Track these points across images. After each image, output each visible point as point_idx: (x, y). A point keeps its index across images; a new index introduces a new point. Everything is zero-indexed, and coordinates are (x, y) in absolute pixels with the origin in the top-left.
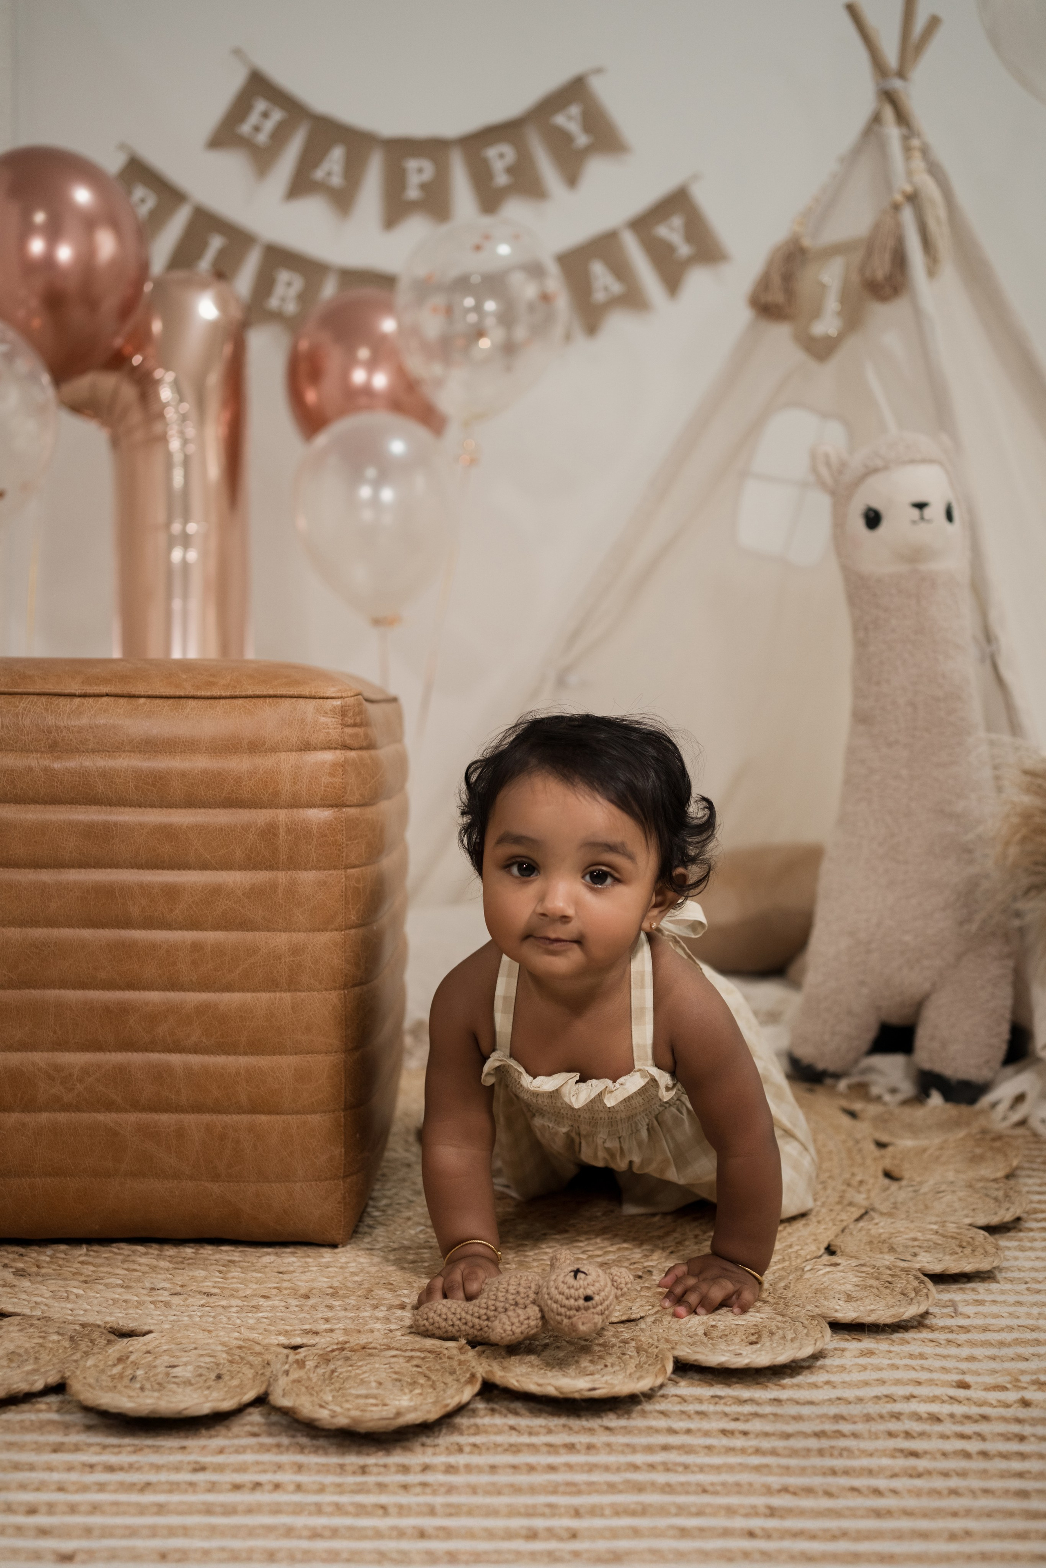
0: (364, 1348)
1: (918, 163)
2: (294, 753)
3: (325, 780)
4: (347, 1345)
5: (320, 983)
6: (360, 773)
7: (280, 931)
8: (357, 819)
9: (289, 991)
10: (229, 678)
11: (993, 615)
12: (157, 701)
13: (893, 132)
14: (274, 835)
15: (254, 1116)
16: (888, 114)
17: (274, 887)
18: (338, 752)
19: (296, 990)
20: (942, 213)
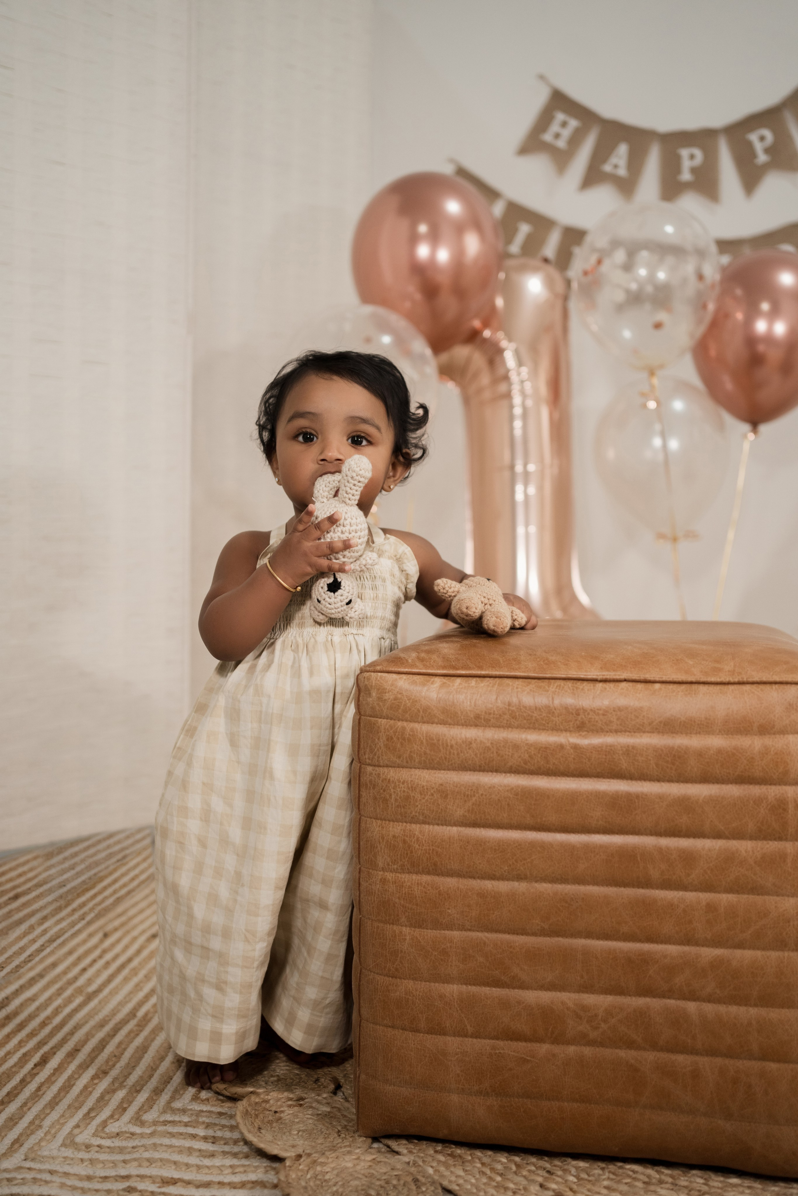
7: (788, 896)
10: (732, 664)
12: (671, 686)
14: (784, 810)
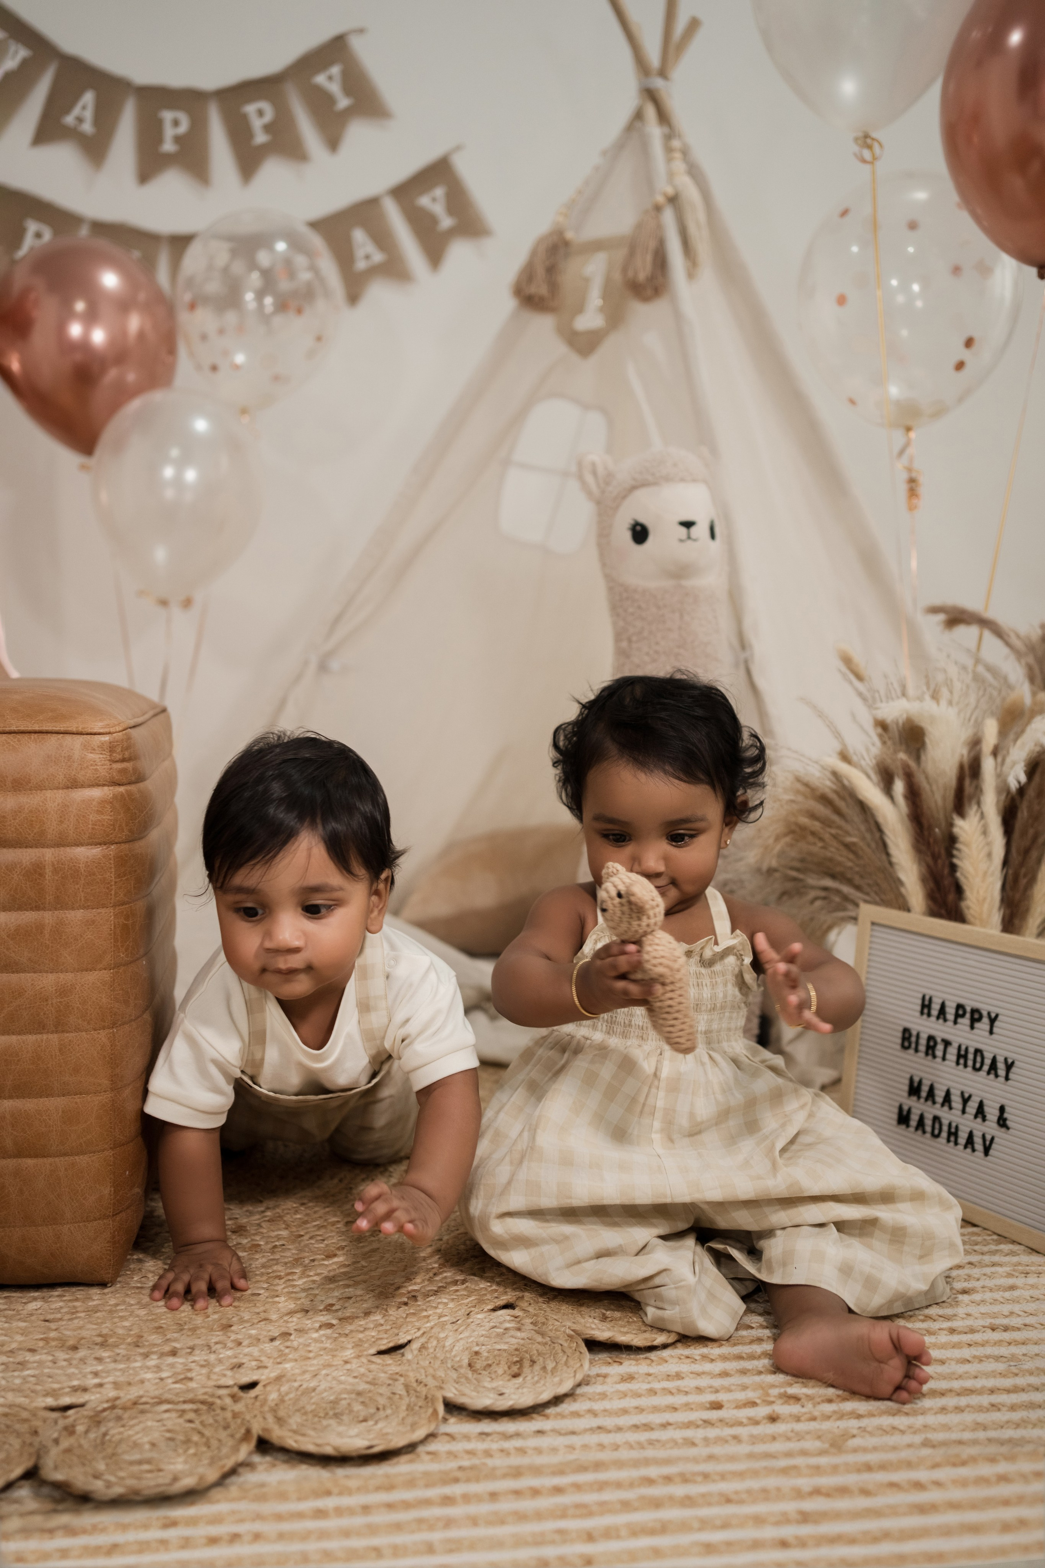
0: (135, 1403)
1: (679, 166)
2: (61, 791)
3: (93, 817)
4: (118, 1402)
5: (89, 1023)
6: (129, 809)
7: (47, 972)
8: (126, 855)
9: (57, 1032)
11: (747, 623)
13: (655, 131)
14: (41, 875)
15: (20, 1160)
16: (650, 112)
17: (40, 927)
18: (106, 788)
19: (63, 1032)
20: (701, 216)
